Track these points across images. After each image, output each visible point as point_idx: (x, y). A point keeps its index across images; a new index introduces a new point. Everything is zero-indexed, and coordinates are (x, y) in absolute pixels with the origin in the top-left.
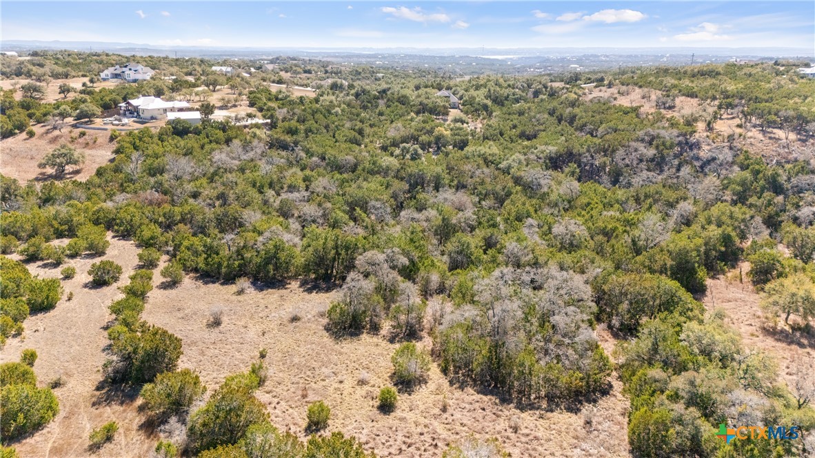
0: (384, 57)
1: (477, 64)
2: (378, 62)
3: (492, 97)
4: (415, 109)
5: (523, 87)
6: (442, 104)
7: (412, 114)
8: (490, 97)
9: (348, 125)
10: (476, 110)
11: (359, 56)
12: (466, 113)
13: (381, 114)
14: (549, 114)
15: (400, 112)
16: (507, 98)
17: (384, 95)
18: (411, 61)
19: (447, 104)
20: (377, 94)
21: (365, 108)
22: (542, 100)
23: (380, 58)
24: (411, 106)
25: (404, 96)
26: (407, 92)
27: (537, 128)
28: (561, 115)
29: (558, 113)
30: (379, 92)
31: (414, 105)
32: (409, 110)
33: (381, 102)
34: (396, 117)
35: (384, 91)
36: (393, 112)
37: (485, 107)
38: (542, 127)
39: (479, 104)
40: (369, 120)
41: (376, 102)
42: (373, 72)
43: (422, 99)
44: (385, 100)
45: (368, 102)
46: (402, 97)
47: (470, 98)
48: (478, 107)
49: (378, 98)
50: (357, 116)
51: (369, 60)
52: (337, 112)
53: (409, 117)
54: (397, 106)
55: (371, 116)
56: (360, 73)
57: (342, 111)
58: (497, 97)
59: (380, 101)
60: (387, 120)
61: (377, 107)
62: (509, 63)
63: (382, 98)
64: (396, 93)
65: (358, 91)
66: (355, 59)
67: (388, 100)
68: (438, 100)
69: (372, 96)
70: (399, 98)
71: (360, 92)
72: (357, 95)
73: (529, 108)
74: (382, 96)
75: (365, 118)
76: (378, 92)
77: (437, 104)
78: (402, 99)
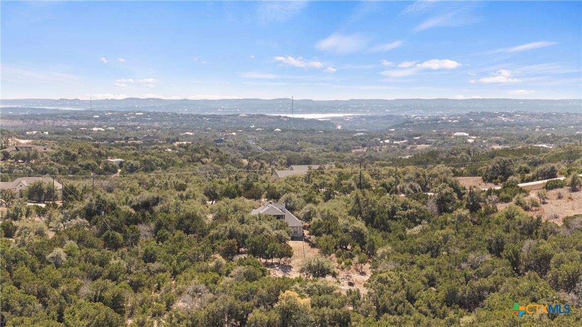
0: (104, 118)
1: (283, 131)
2: (95, 129)
3: (364, 215)
4: (221, 245)
5: (415, 190)
6: (274, 233)
7: (218, 257)
8: (360, 213)
9: (87, 289)
10: (343, 244)
11: (54, 116)
12: (326, 251)
13: (149, 258)
14: (491, 251)
15: (190, 252)
16: (392, 214)
17: (147, 213)
18: (156, 124)
19: (283, 233)
20: (133, 212)
21: (113, 245)
22: (461, 218)
23: (96, 119)
24: (212, 239)
25: (192, 217)
26: (194, 206)
27: (476, 284)
28: (516, 255)
29: (508, 251)
30: (136, 208)
31: (217, 237)
32: (209, 249)
33: (144, 229)
34: (183, 264)
35: (147, 205)
36: (174, 252)
37: (359, 237)
38: (488, 282)
39: (346, 231)
40: (129, 272)
41: (134, 230)
42: (100, 154)
43: (233, 224)
44: (153, 225)
45: (115, 229)
46: (188, 217)
47: (325, 218)
48: (345, 237)
49: (136, 222)
50: (102, 264)
51: (75, 123)
52: (56, 258)
53: (212, 264)
54: (180, 239)
55: (130, 264)
56: (74, 158)
57: (69, 254)
58: (373, 214)
59: (142, 228)
60: (164, 271)
61: (136, 240)
62: (339, 127)
63: (144, 220)
64: (172, 210)
65: (90, 205)
66: (49, 122)
67: (159, 226)
68: (265, 225)
69: (122, 217)
70: (181, 221)
71: (94, 208)
72: (89, 214)
73: (446, 239)
74: (143, 215)
75: (118, 269)
76: (133, 207)
77: (265, 233)
78: (187, 222)
